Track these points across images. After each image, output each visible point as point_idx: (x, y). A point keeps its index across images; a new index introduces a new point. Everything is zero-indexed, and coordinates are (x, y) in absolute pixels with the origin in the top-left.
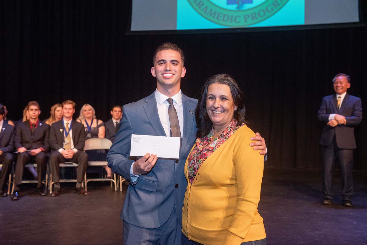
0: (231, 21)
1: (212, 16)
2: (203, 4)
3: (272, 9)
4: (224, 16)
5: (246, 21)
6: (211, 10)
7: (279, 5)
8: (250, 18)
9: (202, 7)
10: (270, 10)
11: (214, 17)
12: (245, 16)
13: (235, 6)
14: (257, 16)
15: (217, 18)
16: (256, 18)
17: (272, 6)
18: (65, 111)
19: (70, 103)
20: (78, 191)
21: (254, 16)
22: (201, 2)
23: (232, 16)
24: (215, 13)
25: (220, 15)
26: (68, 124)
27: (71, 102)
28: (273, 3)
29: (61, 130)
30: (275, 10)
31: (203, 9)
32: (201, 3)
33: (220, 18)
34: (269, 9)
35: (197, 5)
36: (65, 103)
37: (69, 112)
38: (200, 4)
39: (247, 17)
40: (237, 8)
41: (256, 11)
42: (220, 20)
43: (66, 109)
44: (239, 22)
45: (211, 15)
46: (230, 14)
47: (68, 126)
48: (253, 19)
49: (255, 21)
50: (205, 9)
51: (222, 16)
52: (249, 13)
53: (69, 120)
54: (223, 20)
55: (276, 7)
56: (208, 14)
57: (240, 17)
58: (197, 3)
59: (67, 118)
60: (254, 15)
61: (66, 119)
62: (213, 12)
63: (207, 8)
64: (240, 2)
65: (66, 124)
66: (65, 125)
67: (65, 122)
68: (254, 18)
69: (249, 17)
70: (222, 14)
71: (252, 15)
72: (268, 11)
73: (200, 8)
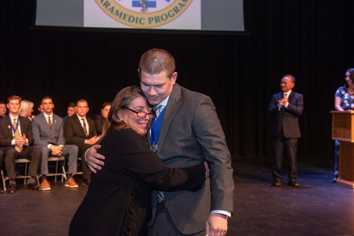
0: (137, 22)
1: (119, 16)
2: (109, 5)
3: (174, 14)
4: (130, 17)
5: (150, 23)
6: (117, 11)
7: (179, 11)
8: (154, 21)
9: (109, 7)
10: (172, 15)
11: (120, 17)
12: (149, 19)
13: (141, 8)
14: (160, 19)
15: (124, 19)
16: (160, 21)
17: (174, 12)
18: (12, 106)
19: (17, 99)
20: (32, 187)
21: (157, 20)
22: (107, 2)
23: (137, 18)
24: (121, 13)
25: (126, 16)
26: (16, 119)
27: (17, 97)
28: (174, 9)
29: (9, 127)
30: (176, 15)
31: (109, 9)
32: (108, 4)
33: (126, 18)
34: (171, 13)
35: (104, 5)
36: (12, 98)
37: (15, 108)
38: (106, 4)
39: (151, 19)
40: (142, 10)
41: (159, 15)
42: (126, 20)
43: (13, 104)
44: (144, 24)
45: (117, 15)
46: (135, 16)
47: (15, 122)
48: (156, 22)
49: (158, 23)
50: (111, 9)
51: (128, 17)
52: (153, 16)
53: (16, 115)
54: (129, 20)
55: (177, 13)
56: (114, 14)
57: (144, 19)
58: (104, 2)
59: (14, 113)
60: (157, 18)
61: (12, 114)
62: (119, 12)
63: (113, 8)
64: (145, 5)
65: (14, 120)
66: (12, 122)
67: (12, 117)
68: (158, 21)
69: (153, 19)
70: (128, 15)
71: (155, 18)
72: (170, 16)
73: (106, 7)
